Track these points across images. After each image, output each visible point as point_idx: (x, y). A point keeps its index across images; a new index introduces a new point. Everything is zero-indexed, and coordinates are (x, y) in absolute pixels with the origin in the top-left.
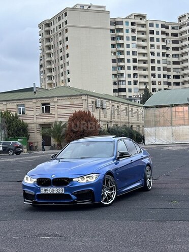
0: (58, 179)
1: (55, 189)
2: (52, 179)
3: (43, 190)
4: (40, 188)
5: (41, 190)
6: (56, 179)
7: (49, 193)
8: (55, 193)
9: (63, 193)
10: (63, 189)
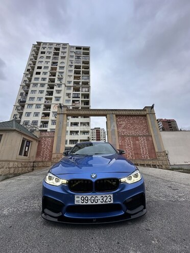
0: (103, 180)
1: (99, 197)
2: (94, 180)
3: (79, 200)
4: (74, 195)
5: (76, 199)
6: (99, 180)
7: (89, 203)
8: (99, 203)
9: (112, 202)
10: (112, 195)
